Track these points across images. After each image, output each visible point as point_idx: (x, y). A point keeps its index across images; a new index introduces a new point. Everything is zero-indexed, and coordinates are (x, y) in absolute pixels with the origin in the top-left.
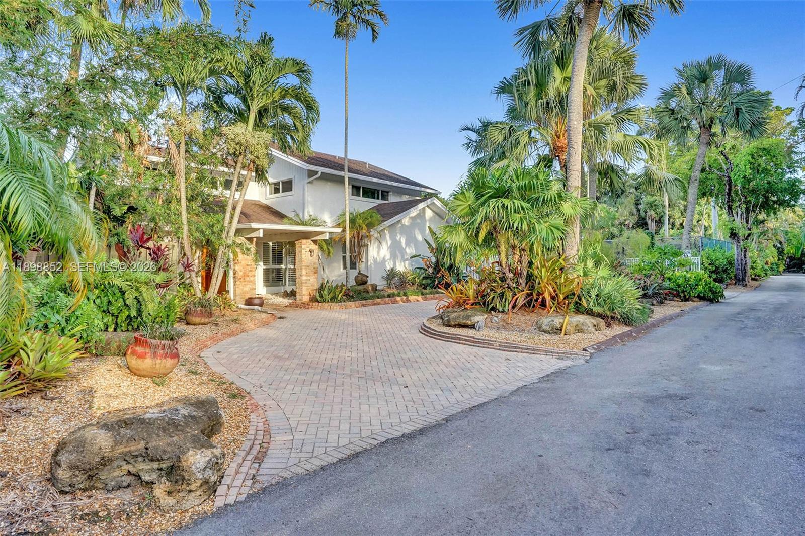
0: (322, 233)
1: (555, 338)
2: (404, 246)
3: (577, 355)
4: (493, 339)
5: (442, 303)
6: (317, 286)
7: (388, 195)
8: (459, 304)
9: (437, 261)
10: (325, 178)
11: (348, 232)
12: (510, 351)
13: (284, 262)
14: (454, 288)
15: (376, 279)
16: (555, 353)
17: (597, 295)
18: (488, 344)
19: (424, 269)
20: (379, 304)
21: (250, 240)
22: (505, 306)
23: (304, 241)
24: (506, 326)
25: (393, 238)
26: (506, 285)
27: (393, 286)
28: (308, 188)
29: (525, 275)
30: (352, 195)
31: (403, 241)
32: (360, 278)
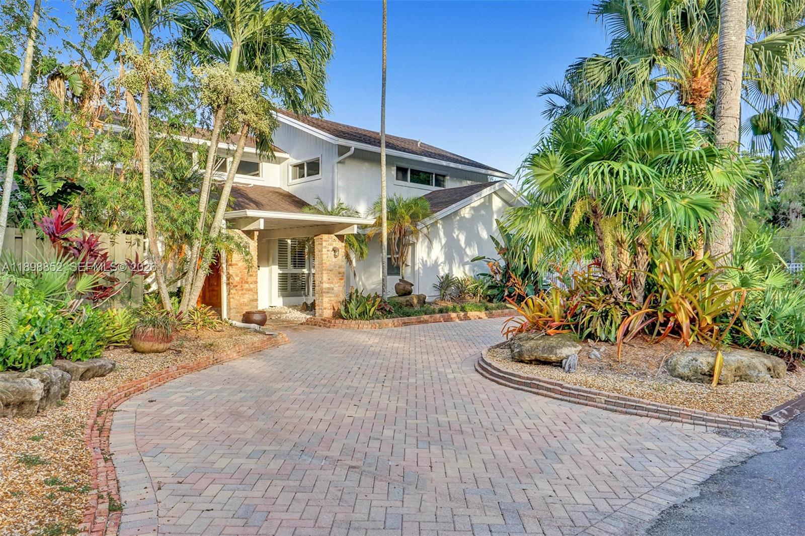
0: (349, 225)
1: (702, 389)
2: (463, 245)
3: (753, 427)
4: (594, 390)
5: (512, 325)
6: (343, 297)
7: (444, 181)
8: (536, 326)
9: (508, 265)
10: (359, 156)
11: (385, 224)
12: (626, 413)
13: (307, 265)
14: (530, 301)
15: (425, 288)
16: (711, 421)
17: (769, 318)
18: (587, 398)
19: (490, 276)
20: (426, 322)
21: (249, 233)
22: (610, 332)
23: (325, 237)
24: (612, 366)
25: (449, 235)
26: (613, 300)
27: (448, 297)
28: (338, 169)
29: (643, 284)
30: (397, 179)
31: (462, 239)
32: (401, 287)
